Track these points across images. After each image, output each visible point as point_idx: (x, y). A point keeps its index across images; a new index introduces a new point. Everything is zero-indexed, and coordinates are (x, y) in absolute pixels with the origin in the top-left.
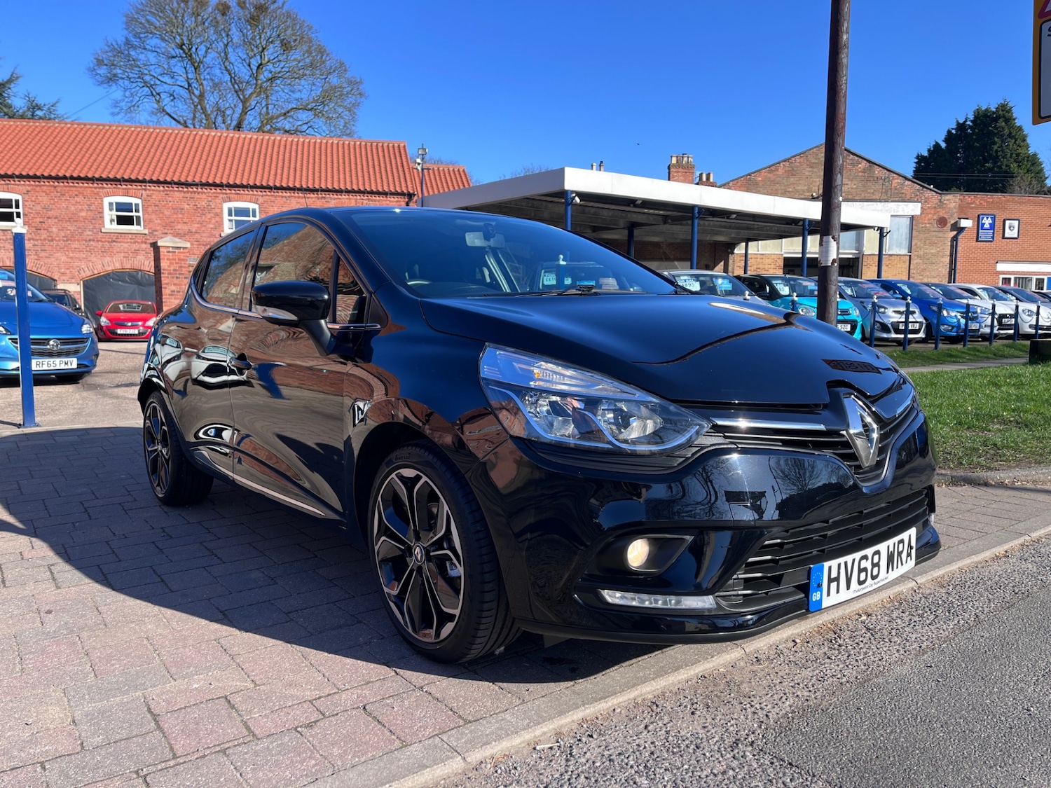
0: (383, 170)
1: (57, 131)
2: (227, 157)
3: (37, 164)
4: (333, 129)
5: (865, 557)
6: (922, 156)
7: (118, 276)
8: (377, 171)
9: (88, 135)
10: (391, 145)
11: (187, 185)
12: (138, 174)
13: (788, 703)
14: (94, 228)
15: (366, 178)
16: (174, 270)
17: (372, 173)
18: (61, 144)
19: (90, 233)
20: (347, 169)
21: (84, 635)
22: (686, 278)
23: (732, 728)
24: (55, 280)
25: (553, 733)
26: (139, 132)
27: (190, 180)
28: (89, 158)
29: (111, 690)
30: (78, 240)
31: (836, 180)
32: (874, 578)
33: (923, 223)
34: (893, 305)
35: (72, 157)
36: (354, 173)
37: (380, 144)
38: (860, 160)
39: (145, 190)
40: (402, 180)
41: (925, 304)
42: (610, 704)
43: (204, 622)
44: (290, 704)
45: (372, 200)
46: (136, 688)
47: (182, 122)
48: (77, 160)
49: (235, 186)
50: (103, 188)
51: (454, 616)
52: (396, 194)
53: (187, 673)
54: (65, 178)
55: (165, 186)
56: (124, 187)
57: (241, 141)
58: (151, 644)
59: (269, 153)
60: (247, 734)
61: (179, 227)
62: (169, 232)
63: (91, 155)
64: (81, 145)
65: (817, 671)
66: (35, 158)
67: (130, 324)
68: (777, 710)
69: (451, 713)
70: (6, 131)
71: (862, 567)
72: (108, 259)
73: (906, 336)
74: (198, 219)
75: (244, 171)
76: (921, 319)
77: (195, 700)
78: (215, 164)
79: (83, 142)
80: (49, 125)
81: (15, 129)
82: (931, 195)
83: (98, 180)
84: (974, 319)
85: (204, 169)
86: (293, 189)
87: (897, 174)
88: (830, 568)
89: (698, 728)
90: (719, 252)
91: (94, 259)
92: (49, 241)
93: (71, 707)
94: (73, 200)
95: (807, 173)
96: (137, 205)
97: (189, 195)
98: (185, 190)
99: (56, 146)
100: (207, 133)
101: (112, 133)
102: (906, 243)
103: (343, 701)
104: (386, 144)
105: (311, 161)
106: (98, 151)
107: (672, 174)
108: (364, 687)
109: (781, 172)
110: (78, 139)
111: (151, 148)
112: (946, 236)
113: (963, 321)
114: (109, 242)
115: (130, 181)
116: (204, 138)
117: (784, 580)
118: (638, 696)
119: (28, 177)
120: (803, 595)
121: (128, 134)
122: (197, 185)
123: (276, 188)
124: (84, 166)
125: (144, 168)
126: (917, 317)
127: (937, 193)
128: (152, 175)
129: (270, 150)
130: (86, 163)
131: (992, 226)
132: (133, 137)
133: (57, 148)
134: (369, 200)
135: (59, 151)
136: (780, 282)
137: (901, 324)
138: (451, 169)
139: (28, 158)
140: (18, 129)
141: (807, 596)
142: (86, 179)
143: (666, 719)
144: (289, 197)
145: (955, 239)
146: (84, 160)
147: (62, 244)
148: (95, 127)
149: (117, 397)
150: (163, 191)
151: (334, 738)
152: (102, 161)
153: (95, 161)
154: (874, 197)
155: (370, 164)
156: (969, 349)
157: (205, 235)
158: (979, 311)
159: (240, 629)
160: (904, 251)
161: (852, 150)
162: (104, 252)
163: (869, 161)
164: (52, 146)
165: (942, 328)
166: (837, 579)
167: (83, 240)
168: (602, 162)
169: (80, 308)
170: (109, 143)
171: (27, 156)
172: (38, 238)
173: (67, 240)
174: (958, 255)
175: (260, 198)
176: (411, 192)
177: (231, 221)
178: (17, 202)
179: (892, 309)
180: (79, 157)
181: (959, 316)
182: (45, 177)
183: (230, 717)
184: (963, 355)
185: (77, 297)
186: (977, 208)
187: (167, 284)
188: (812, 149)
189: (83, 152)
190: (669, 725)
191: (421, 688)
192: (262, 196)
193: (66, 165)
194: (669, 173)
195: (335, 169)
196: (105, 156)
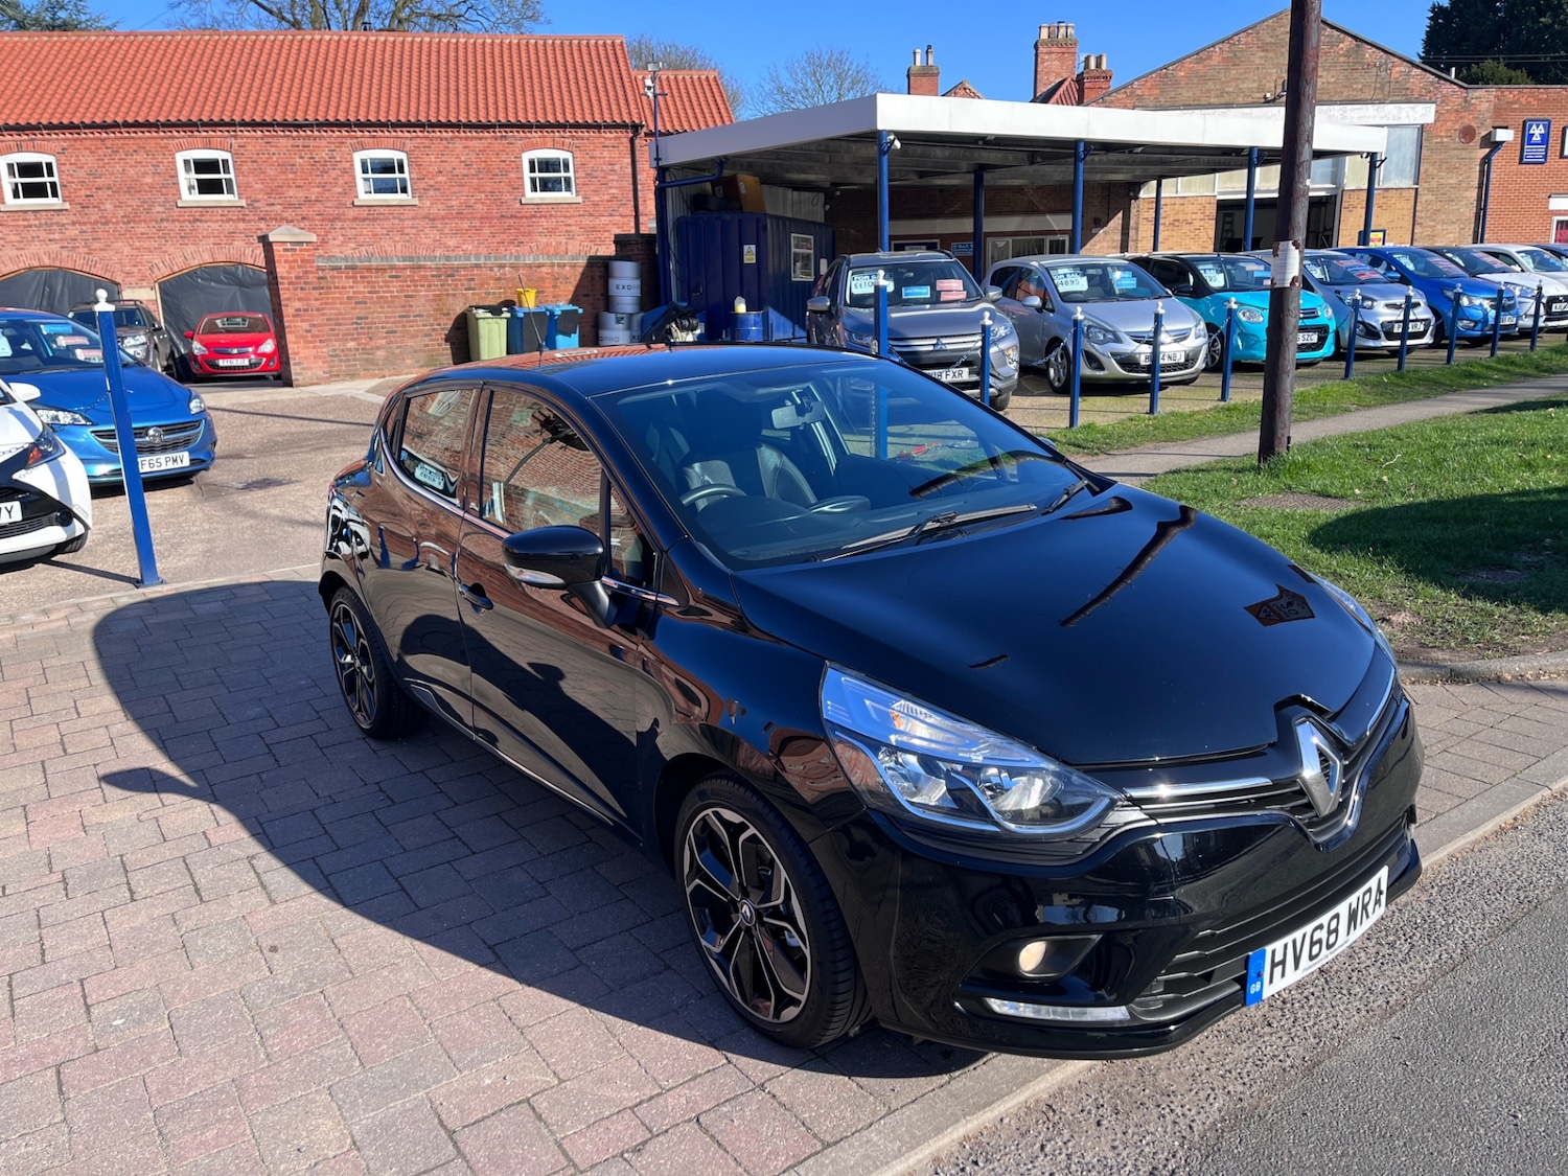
0: (591, 85)
1: (95, 48)
2: (352, 76)
3: (73, 105)
4: (506, 9)
5: (1320, 927)
6: (1440, 8)
7: (209, 273)
8: (583, 89)
9: (141, 52)
10: (601, 42)
11: (297, 126)
12: (222, 112)
13: (1217, 1105)
14: (166, 201)
15: (567, 102)
16: (297, 278)
17: (574, 93)
18: (103, 69)
19: (161, 209)
20: (537, 88)
21: (330, 990)
22: (1066, 271)
23: (1147, 1149)
24: (118, 284)
25: (930, 1158)
26: (217, 42)
27: (300, 118)
28: (148, 90)
29: (386, 1089)
30: (145, 221)
31: (1301, 154)
32: (1329, 947)
33: (1437, 137)
34: (1384, 295)
35: (122, 90)
36: (546, 93)
37: (584, 42)
38: (1342, 35)
39: (236, 137)
40: (622, 102)
41: (1434, 287)
42: (996, 1112)
43: (473, 967)
44: (607, 1113)
45: (578, 138)
46: (417, 1089)
47: (275, 10)
48: (131, 95)
49: (369, 124)
50: (173, 138)
51: (800, 1002)
52: (614, 126)
53: (472, 1060)
54: (115, 125)
55: (264, 129)
56: (205, 134)
57: (370, 47)
58: (417, 1009)
59: (415, 66)
60: (566, 1164)
61: (291, 193)
62: (277, 201)
63: (150, 85)
64: (134, 69)
65: (1254, 1049)
66: (68, 96)
67: (235, 351)
68: (1203, 1116)
69: (803, 1129)
70: (19, 53)
71: (1315, 939)
72: (191, 248)
73: (1403, 343)
74: (318, 180)
75: (379, 98)
76: (1429, 315)
77: (493, 1107)
78: (335, 89)
79: (135, 64)
80: (82, 39)
81: (32, 49)
82: (1451, 91)
83: (164, 125)
84: (1508, 309)
85: (319, 99)
86: (457, 126)
87: (1400, 58)
88: (1274, 952)
89: (1106, 1149)
90: (1115, 198)
91: (171, 250)
92: (102, 224)
93: (345, 1119)
94: (131, 158)
95: (1257, 61)
96: (225, 162)
97: (300, 142)
98: (295, 134)
99: (96, 73)
100: (317, 37)
101: (177, 47)
102: (1410, 170)
103: (670, 1108)
104: (592, 42)
105: (480, 76)
106: (159, 77)
107: (1040, 56)
108: (692, 1084)
109: (1215, 61)
110: (128, 60)
111: (237, 67)
112: (1473, 155)
113: (1492, 313)
114: (190, 222)
115: (212, 124)
116: (314, 45)
117: (1215, 976)
118: (1030, 1098)
119: (61, 127)
120: (1238, 987)
121: (201, 47)
122: (311, 125)
123: (432, 125)
124: (142, 104)
125: (230, 103)
126: (1422, 312)
127: (1461, 87)
128: (244, 113)
129: (415, 61)
130: (144, 99)
131: (1545, 139)
132: (208, 51)
133: (99, 77)
134: (572, 137)
135: (102, 81)
136: (1211, 266)
137: (1396, 325)
138: (695, 77)
139: (58, 96)
140: (37, 48)
141: (1244, 988)
142: (148, 125)
143: (1066, 1134)
144: (452, 138)
145: (1486, 160)
146: (141, 95)
147: (121, 227)
148: (150, 38)
149: (252, 515)
150: (262, 138)
151: (670, 1171)
152: (167, 94)
153: (157, 94)
154: (1363, 96)
155: (571, 77)
156: (1499, 361)
157: (330, 204)
158: (1517, 293)
159: (522, 981)
160: (1408, 183)
161: (1329, 21)
162: (184, 237)
163: (1355, 38)
164: (91, 73)
165: (1461, 324)
166: (1283, 962)
167: (151, 221)
168: (929, 47)
169: (160, 329)
170: (174, 64)
171: (55, 92)
172: (86, 220)
173: (129, 222)
174: (1491, 186)
175: (408, 141)
176: (637, 121)
177: (365, 179)
178: (49, 166)
179: (1383, 302)
180: (132, 90)
181: (1486, 304)
182: (87, 127)
183: (542, 1137)
184: (1490, 373)
185: (152, 308)
186: (1521, 110)
187: (288, 299)
188: (1267, 20)
189: (137, 82)
190: (1070, 1144)
191: (762, 1087)
192: (411, 139)
193: (115, 104)
194: (1036, 55)
195: (518, 89)
196: (171, 85)
